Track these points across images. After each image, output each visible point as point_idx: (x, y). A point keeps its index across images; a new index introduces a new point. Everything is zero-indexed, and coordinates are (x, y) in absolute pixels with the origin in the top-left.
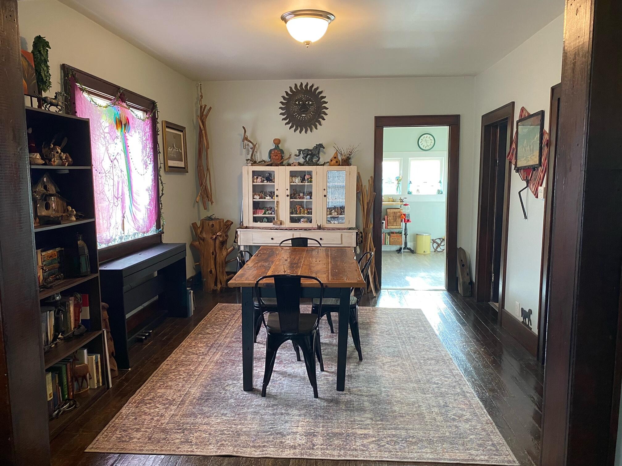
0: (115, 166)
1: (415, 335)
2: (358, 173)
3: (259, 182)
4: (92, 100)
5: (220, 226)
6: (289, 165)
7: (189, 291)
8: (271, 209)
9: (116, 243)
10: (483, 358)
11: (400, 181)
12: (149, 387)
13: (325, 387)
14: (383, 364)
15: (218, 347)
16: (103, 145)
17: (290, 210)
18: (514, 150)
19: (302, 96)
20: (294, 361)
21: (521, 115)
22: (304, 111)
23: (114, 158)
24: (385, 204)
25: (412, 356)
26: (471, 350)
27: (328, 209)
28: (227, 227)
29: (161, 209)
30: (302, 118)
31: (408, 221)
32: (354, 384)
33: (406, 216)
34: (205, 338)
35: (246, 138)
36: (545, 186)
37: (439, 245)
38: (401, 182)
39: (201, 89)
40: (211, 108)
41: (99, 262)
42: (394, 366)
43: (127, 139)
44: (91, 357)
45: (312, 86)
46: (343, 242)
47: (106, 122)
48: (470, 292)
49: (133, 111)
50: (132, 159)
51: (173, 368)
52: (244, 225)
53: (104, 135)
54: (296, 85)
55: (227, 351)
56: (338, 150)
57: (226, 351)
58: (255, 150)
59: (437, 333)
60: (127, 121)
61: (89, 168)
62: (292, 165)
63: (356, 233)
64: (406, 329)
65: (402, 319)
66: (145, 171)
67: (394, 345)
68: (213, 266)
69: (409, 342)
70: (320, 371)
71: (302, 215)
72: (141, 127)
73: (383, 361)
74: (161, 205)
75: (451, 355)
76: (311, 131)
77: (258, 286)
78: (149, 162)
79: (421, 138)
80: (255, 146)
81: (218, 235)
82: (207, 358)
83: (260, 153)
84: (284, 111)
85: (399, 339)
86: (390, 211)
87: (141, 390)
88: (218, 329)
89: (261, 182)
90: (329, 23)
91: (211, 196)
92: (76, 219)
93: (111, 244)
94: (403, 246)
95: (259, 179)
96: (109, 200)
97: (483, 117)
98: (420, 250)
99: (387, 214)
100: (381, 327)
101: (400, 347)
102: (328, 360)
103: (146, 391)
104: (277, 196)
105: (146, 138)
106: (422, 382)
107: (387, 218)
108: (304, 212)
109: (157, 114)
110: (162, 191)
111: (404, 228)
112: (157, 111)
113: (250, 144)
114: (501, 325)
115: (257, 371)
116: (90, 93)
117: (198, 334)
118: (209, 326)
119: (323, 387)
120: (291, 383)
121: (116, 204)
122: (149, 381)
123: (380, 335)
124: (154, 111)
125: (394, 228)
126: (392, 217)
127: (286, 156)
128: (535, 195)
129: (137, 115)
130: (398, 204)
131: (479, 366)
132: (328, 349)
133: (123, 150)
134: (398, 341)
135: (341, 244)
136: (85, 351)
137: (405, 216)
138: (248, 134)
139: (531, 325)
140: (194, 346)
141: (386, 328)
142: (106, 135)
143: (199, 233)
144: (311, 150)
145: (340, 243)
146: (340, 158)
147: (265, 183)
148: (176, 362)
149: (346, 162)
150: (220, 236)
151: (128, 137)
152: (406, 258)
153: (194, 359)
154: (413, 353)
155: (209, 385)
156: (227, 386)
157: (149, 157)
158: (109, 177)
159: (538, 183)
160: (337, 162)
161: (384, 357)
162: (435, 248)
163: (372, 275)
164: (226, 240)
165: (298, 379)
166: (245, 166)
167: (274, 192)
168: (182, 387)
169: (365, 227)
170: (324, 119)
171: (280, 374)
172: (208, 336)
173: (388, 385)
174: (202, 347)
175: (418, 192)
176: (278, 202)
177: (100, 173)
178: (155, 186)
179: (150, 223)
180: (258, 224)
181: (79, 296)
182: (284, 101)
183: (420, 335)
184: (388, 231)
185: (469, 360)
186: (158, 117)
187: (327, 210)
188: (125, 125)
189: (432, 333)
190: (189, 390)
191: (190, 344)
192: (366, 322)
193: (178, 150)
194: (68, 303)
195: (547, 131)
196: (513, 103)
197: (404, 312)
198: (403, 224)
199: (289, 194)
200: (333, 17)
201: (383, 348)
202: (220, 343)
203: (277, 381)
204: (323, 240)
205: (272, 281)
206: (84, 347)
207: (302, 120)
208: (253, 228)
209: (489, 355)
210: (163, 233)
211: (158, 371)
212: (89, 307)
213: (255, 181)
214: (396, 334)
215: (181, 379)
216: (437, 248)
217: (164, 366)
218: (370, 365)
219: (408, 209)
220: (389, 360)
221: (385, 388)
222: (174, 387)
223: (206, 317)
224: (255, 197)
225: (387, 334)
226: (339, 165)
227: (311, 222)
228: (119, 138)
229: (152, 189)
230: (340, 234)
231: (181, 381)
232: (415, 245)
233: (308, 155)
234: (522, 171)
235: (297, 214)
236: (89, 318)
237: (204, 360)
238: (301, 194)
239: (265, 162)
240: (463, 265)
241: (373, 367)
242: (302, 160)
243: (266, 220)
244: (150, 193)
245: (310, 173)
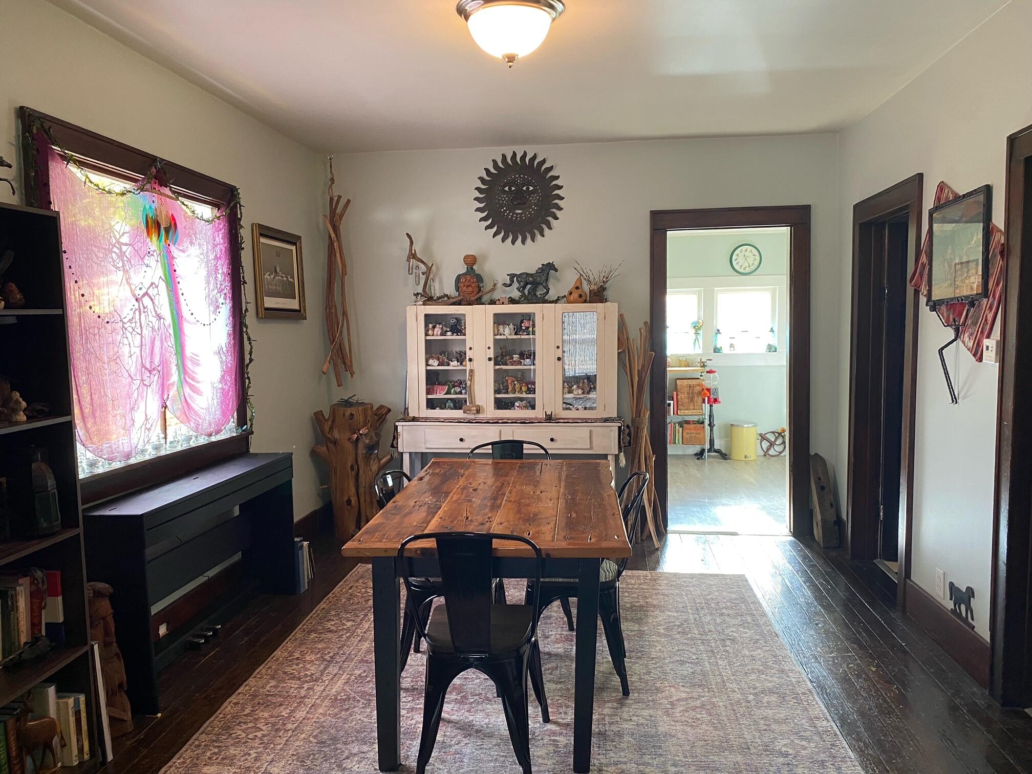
0: (144, 308)
1: (735, 634)
2: (621, 317)
3: (437, 335)
4: (87, 180)
5: (366, 417)
6: (493, 302)
7: (299, 545)
8: (461, 383)
9: (147, 458)
10: (877, 691)
11: (699, 329)
12: (188, 761)
13: (550, 763)
14: (672, 703)
15: (344, 662)
16: (117, 268)
17: (495, 386)
18: (924, 266)
19: (515, 177)
20: (491, 697)
21: (938, 199)
22: (519, 204)
23: (142, 292)
24: (672, 371)
25: (731, 685)
26: (850, 668)
27: (566, 384)
28: (380, 418)
29: (249, 387)
30: (516, 217)
31: (716, 401)
32: (612, 754)
33: (711, 391)
34: (323, 640)
35: (412, 254)
36: (999, 339)
37: (772, 444)
38: (701, 332)
39: (331, 167)
40: (349, 201)
41: (82, 504)
42: (694, 709)
43: (173, 258)
44: (66, 700)
45: (535, 157)
46: (594, 445)
47: (124, 224)
48: (836, 539)
49: (185, 203)
50: (183, 294)
51: (246, 713)
52: (410, 415)
53: (121, 249)
54: (504, 156)
55: (359, 672)
56: (582, 274)
57: (357, 672)
58: (431, 276)
59: (778, 628)
60: (173, 223)
61: (58, 312)
62: (497, 302)
63: (617, 427)
64: (715, 620)
65: (709, 597)
66: (213, 317)
67: (694, 657)
68: (353, 490)
69: (724, 651)
70: (542, 722)
71: (517, 395)
72: (206, 234)
73: (671, 697)
74: (247, 381)
75: (808, 683)
76: (533, 240)
77: (406, 554)
78: (221, 300)
79: (736, 252)
80: (429, 269)
81: (361, 434)
82: (319, 689)
83: (441, 282)
84: (482, 205)
85: (703, 643)
86: (681, 383)
87: (170, 767)
88: (349, 621)
89: (442, 334)
90: (554, 20)
91: (351, 361)
92: (28, 417)
93: (133, 461)
94: (707, 446)
95: (438, 330)
96: (130, 375)
97: (855, 207)
98: (738, 454)
99: (676, 389)
100: (668, 616)
101: (706, 663)
102: (560, 694)
103: (180, 770)
104: (470, 360)
105: (216, 255)
106: (753, 750)
107: (677, 395)
108: (521, 389)
109: (240, 209)
110: (250, 354)
111: (707, 413)
112: (240, 206)
113: (422, 266)
114: (904, 612)
115: (413, 722)
116: (81, 164)
117: (309, 632)
118: (333, 613)
119: (546, 762)
120: (480, 751)
121: (146, 383)
122: (191, 745)
123: (666, 636)
124: (232, 205)
125: (690, 414)
126: (686, 393)
127: (488, 285)
128: (975, 355)
129: (193, 211)
130: (694, 371)
131: (870, 709)
132: (561, 667)
133: (163, 277)
134: (702, 648)
135: (591, 448)
136: (52, 690)
137: (710, 393)
138: (417, 248)
139: (973, 620)
140: (298, 659)
141: (677, 619)
142: (124, 248)
143: (328, 430)
144: (532, 275)
145: (588, 447)
146: (586, 288)
147: (449, 336)
148: (254, 696)
149: (598, 296)
150: (366, 435)
151: (175, 252)
152: (712, 467)
153: (292, 690)
154: (732, 678)
155: (312, 756)
156: (348, 758)
157: (223, 290)
158: (131, 330)
159: (982, 332)
160: (580, 296)
161: (673, 686)
162: (765, 450)
163: (650, 506)
164: (377, 443)
165: (494, 741)
166: (413, 305)
167: (465, 354)
168: (256, 759)
169: (634, 417)
170: (556, 218)
171: (458, 728)
172: (329, 635)
173: (681, 758)
174: (313, 661)
175: (732, 349)
176: (472, 371)
177: (108, 322)
178: (234, 344)
179: (224, 414)
180: (438, 413)
181: (39, 574)
182: (483, 187)
183: (744, 635)
184: (680, 419)
185: (849, 696)
186: (241, 216)
187: (563, 385)
188: (167, 230)
189: (768, 628)
190: (269, 768)
191: (291, 654)
192: (637, 604)
193: (285, 279)
194: (13, 592)
195: (1001, 226)
196: (921, 176)
197: (712, 583)
198: (706, 406)
199: (492, 356)
200: (561, 5)
201: (671, 666)
202: (348, 653)
203: (450, 746)
204: (556, 440)
205: (431, 543)
206: (50, 681)
207: (516, 219)
208: (426, 419)
209: (889, 682)
210: (252, 433)
211: (213, 721)
212: (63, 599)
213: (430, 332)
214: (696, 632)
215: (257, 740)
216: (768, 449)
217: (229, 708)
218: (644, 706)
219: (715, 379)
220: (684, 695)
221: (676, 766)
222: (239, 760)
223: (330, 595)
224: (431, 362)
225: (679, 633)
226: (585, 302)
227: (533, 407)
228: (155, 254)
229: (228, 351)
230: (587, 430)
231: (256, 745)
232: (729, 445)
233: (527, 284)
234: (943, 308)
235: (507, 392)
236: (61, 620)
237: (311, 693)
238: (514, 356)
239: (449, 298)
240: (823, 488)
241: (651, 712)
242: (516, 294)
243: (452, 405)
244: (224, 358)
245: (529, 317)
